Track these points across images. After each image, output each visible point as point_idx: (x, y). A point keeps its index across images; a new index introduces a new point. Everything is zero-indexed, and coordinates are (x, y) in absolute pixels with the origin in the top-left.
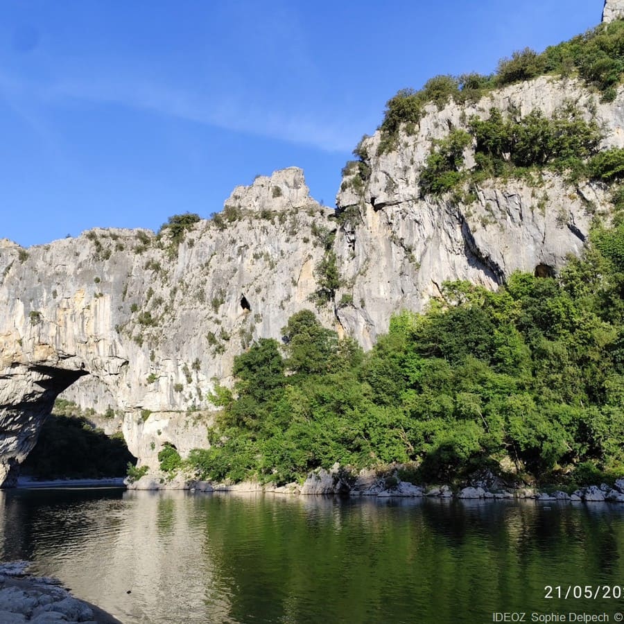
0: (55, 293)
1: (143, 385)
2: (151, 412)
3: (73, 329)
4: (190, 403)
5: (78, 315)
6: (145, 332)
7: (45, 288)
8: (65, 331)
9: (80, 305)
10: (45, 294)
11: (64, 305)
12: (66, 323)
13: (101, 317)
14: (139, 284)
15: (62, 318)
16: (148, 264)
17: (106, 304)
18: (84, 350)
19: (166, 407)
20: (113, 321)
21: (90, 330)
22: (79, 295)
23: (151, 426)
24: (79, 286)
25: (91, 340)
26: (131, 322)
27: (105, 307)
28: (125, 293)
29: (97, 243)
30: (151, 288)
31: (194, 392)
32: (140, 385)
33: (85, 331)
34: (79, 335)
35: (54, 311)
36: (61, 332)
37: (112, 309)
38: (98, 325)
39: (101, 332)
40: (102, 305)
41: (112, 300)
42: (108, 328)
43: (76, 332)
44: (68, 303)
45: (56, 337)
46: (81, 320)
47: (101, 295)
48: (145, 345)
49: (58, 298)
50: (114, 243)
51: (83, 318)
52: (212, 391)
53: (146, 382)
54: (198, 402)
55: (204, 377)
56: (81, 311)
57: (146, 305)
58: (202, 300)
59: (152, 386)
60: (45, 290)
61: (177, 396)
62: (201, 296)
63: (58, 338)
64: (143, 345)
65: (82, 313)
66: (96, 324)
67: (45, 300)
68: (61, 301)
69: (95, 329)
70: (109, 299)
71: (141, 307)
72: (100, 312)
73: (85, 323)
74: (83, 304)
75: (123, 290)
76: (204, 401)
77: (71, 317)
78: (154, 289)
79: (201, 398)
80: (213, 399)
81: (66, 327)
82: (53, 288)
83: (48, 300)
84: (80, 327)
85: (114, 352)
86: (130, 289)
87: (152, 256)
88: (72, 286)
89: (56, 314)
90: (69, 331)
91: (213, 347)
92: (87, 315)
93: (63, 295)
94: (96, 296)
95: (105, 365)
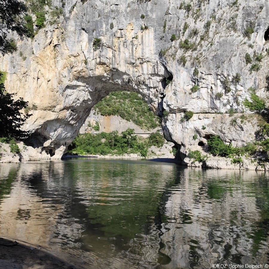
0: (112, 26)
1: (187, 93)
2: (194, 113)
3: (125, 54)
4: (228, 107)
5: (129, 42)
6: (186, 55)
7: (104, 21)
8: (119, 55)
9: (130, 35)
10: (104, 26)
11: (118, 35)
12: (119, 48)
13: (147, 44)
14: (176, 20)
15: (117, 45)
16: (181, 5)
17: (150, 34)
18: (131, 69)
19: (205, 110)
20: (157, 47)
21: (138, 54)
22: (130, 27)
23: (195, 123)
24: (130, 20)
25: (138, 62)
26: (173, 48)
27: (150, 36)
28: (165, 27)
30: (186, 23)
31: (231, 98)
32: (185, 93)
33: (134, 54)
34: (130, 58)
35: (111, 39)
36: (116, 55)
37: (155, 39)
38: (144, 51)
39: (147, 56)
40: (147, 36)
41: (155, 31)
42: (153, 52)
43: (127, 55)
44: (121, 33)
45: (112, 59)
46: (131, 46)
47: (146, 28)
48: (188, 64)
49: (115, 29)
51: (133, 45)
52: (249, 99)
53: (191, 91)
54: (235, 106)
55: (242, 88)
56: (131, 39)
57: (183, 35)
58: (235, 30)
59: (195, 95)
60: (104, 23)
61: (217, 103)
62: (233, 27)
63: (114, 59)
64: (186, 64)
65: (132, 42)
66: (143, 49)
67: (104, 30)
68: (116, 32)
69: (142, 53)
70: (153, 31)
71: (179, 37)
72: (146, 40)
73: (134, 49)
74: (132, 34)
75: (163, 25)
76: (241, 106)
77: (124, 44)
78: (188, 23)
79: (238, 104)
80: (247, 103)
81: (119, 51)
82: (110, 21)
83: (107, 30)
84: (131, 52)
85: (156, 70)
86: (168, 24)
88: (124, 20)
89: (113, 41)
90: (122, 55)
91: (249, 65)
92: (135, 42)
93: (118, 27)
94: (142, 29)
95: (147, 81)
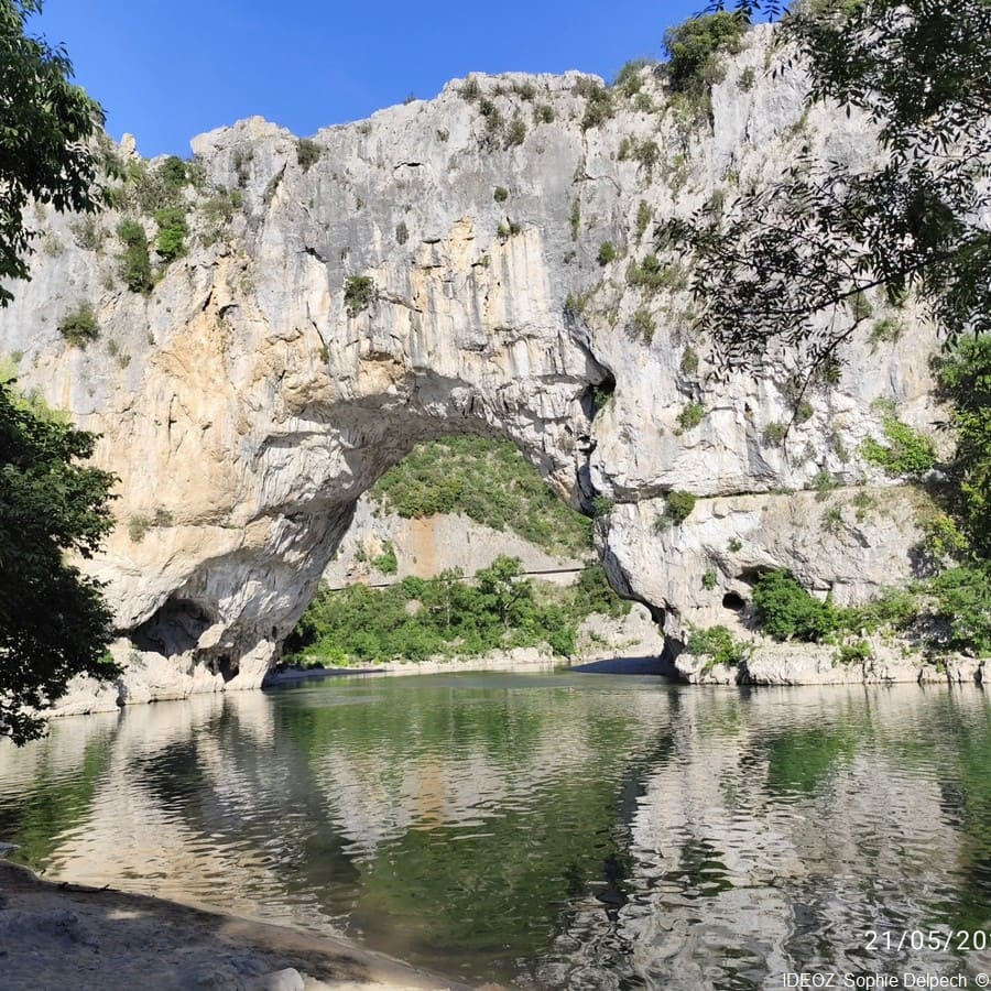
0: (402, 235)
1: (668, 432)
2: (696, 497)
3: (451, 317)
4: (811, 468)
5: (460, 281)
6: (653, 306)
7: (377, 220)
8: (433, 323)
9: (462, 257)
10: (377, 234)
11: (426, 259)
12: (431, 301)
13: (521, 282)
14: (610, 195)
15: (423, 291)
16: (624, 147)
17: (530, 248)
18: (477, 365)
19: (735, 483)
20: (554, 287)
21: (495, 315)
22: (460, 233)
23: (705, 530)
24: (459, 210)
25: (497, 342)
26: (607, 286)
27: (529, 257)
28: (575, 221)
29: (486, 109)
30: (643, 204)
31: (817, 440)
32: (661, 432)
33: (482, 317)
34: (468, 329)
35: (403, 276)
36: (423, 325)
37: (547, 261)
38: (515, 304)
39: (524, 318)
40: (517, 253)
41: (545, 237)
42: (542, 306)
43: (460, 321)
44: (434, 253)
45: (411, 338)
46: (469, 293)
47: (515, 230)
48: (661, 335)
49: (413, 242)
50: (527, 107)
51: (475, 287)
52: (876, 435)
53: (678, 425)
54: (834, 465)
55: (850, 403)
56: (469, 270)
57: (638, 243)
59: (694, 435)
60: (376, 227)
61: (773, 457)
63: (415, 339)
64: (655, 337)
65: (471, 277)
66: (509, 299)
67: (378, 247)
68: (419, 250)
69: (509, 312)
70: (536, 236)
71: (625, 250)
72: (518, 270)
73: (481, 300)
74: (471, 253)
75: (570, 215)
76: (852, 461)
77: (445, 289)
78: (651, 202)
79: (844, 458)
80: (872, 452)
81: (433, 312)
82: (396, 219)
83: (388, 248)
84: (470, 310)
85: (559, 363)
86: (587, 210)
87: (630, 127)
88: (441, 211)
89: (408, 281)
90: (443, 323)
91: (867, 325)
92: (483, 277)
93: (423, 234)
94: (501, 234)
95: (531, 400)
